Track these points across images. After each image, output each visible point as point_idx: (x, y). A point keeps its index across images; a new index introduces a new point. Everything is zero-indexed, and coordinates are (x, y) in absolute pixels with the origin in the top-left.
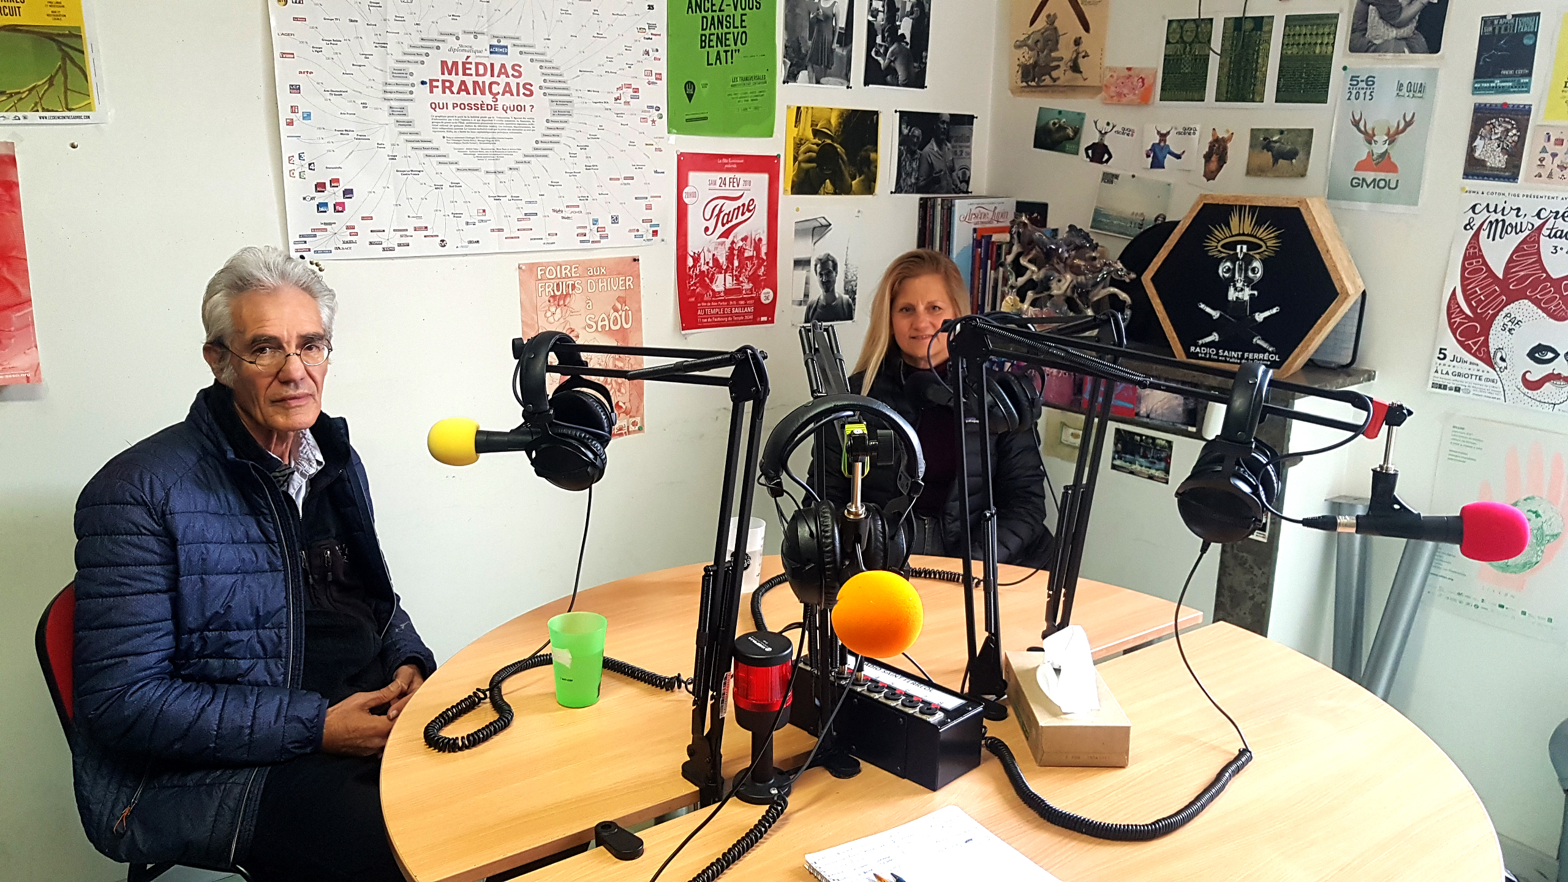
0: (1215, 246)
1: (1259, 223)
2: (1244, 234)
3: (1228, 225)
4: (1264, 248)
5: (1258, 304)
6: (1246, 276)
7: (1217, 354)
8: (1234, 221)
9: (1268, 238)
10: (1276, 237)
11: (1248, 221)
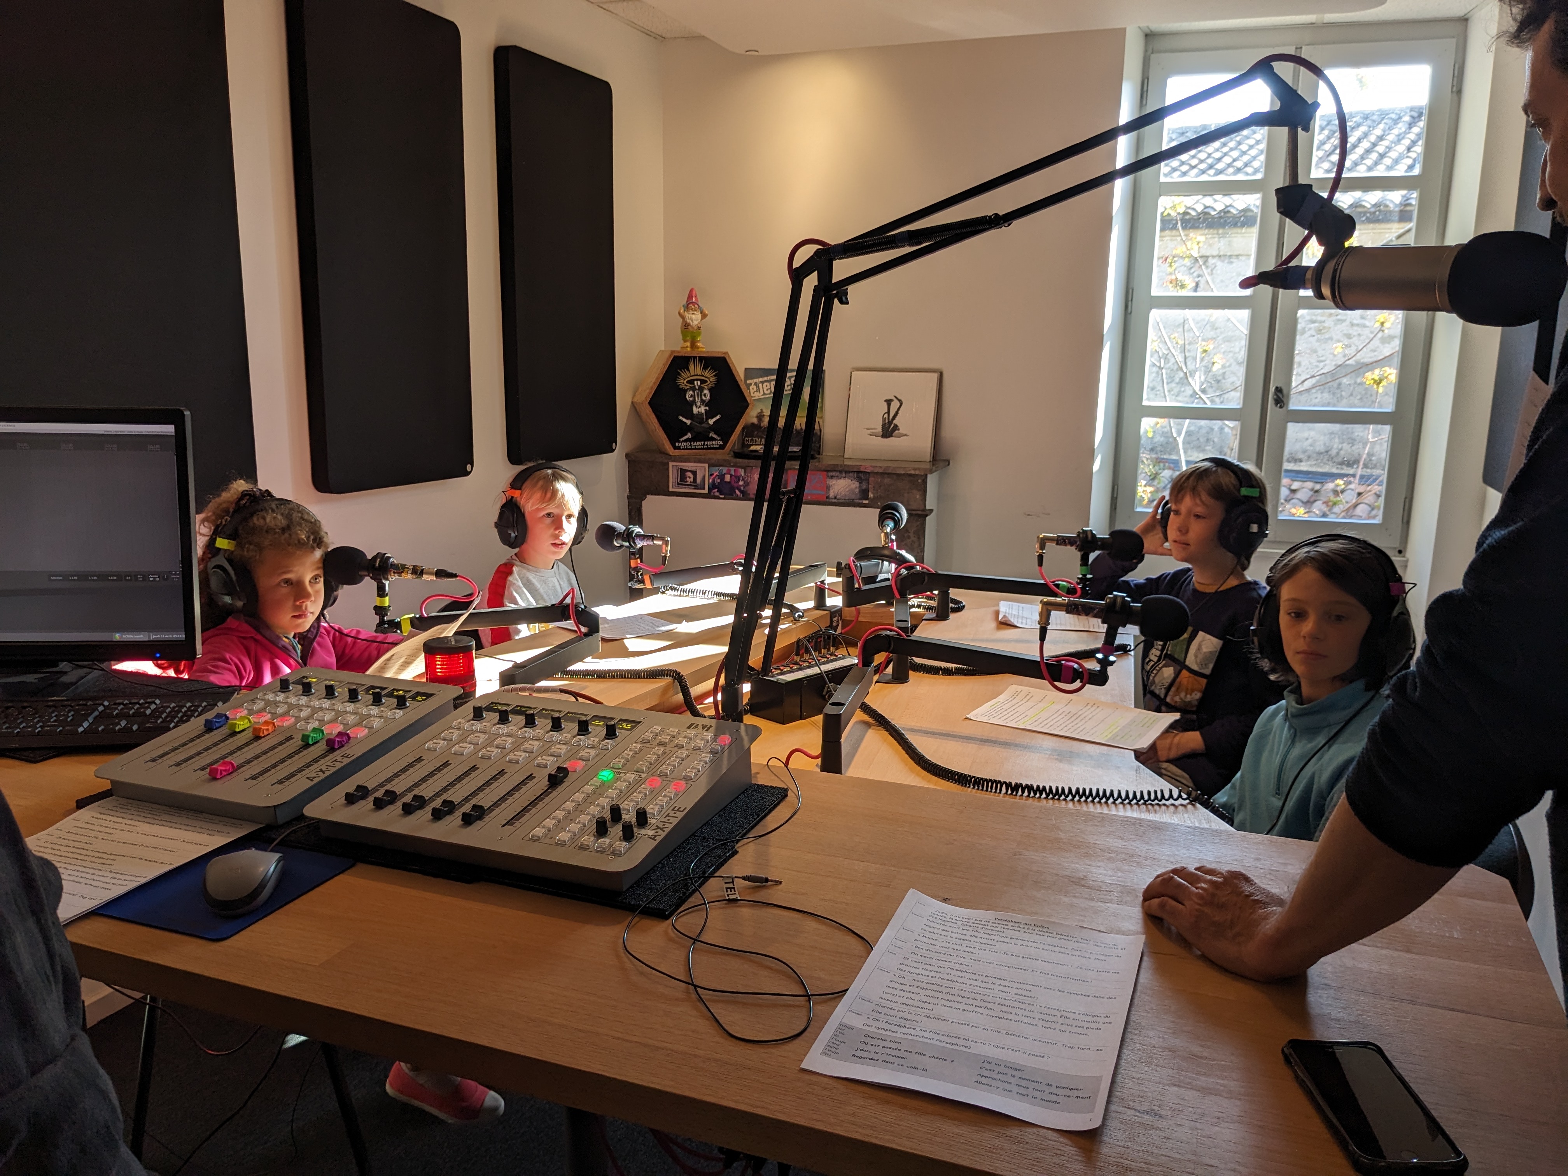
0: (682, 382)
1: (705, 368)
2: (697, 375)
3: (688, 370)
4: (709, 382)
5: (710, 414)
6: (702, 399)
7: (691, 445)
8: (691, 367)
9: (710, 376)
10: (715, 376)
11: (699, 368)
